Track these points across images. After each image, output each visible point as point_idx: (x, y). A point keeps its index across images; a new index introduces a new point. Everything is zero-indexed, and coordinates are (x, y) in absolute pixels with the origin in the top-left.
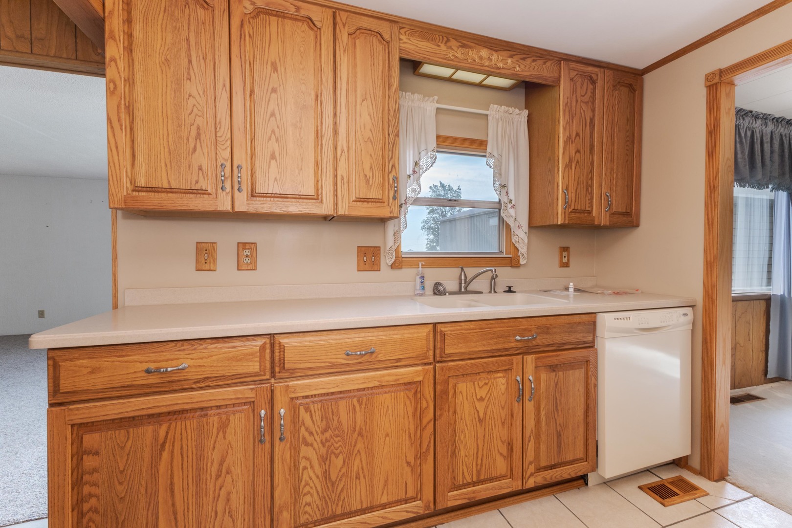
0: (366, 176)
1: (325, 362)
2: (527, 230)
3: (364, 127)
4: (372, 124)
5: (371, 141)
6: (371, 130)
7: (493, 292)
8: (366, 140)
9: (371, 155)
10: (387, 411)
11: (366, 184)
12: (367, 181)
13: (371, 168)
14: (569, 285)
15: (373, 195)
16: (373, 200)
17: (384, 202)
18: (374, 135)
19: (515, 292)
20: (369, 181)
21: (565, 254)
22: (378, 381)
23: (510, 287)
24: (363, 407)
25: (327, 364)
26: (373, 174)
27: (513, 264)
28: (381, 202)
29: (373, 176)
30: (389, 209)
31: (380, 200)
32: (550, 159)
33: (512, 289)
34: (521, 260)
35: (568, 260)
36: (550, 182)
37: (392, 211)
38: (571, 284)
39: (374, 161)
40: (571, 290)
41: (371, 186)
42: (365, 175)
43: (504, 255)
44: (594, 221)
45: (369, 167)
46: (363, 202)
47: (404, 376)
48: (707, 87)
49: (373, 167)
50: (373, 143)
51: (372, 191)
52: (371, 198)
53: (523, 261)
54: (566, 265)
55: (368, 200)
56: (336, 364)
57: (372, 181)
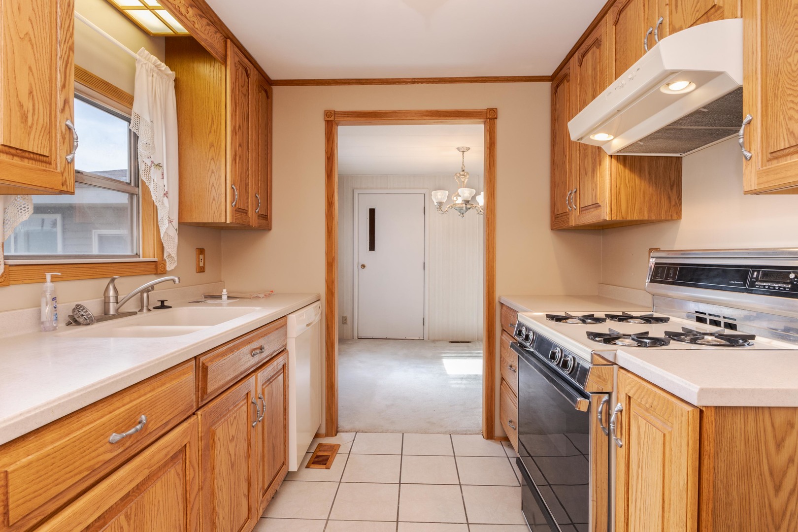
0: (21, 106)
1: (80, 473)
2: (176, 226)
3: (19, 8)
4: (33, 10)
5: (30, 40)
6: (30, 20)
7: (145, 310)
8: (22, 36)
9: (30, 68)
10: (158, 510)
11: (22, 122)
12: (24, 118)
13: (31, 93)
14: (222, 291)
15: (32, 146)
16: (32, 155)
17: (50, 163)
18: (36, 33)
19: (170, 307)
20: (27, 117)
21: (201, 257)
22: (148, 468)
23: (162, 302)
24: (132, 522)
25: (86, 473)
26: (34, 105)
27: (159, 271)
28: (45, 162)
29: (34, 110)
30: (61, 178)
31: (45, 159)
32: (212, 145)
33: (166, 304)
34: (168, 264)
35: (204, 264)
36: (213, 172)
37: (66, 181)
38: (225, 290)
39: (36, 81)
40: (225, 297)
41: (31, 127)
42: (20, 102)
43: (141, 259)
44: (249, 222)
45: (27, 92)
46: (13, 155)
47: (173, 445)
48: (325, 121)
49: (34, 93)
50: (35, 47)
51: (32, 136)
52: (31, 150)
53: (170, 267)
54: (201, 270)
55: (23, 154)
56: (97, 466)
57: (33, 120)
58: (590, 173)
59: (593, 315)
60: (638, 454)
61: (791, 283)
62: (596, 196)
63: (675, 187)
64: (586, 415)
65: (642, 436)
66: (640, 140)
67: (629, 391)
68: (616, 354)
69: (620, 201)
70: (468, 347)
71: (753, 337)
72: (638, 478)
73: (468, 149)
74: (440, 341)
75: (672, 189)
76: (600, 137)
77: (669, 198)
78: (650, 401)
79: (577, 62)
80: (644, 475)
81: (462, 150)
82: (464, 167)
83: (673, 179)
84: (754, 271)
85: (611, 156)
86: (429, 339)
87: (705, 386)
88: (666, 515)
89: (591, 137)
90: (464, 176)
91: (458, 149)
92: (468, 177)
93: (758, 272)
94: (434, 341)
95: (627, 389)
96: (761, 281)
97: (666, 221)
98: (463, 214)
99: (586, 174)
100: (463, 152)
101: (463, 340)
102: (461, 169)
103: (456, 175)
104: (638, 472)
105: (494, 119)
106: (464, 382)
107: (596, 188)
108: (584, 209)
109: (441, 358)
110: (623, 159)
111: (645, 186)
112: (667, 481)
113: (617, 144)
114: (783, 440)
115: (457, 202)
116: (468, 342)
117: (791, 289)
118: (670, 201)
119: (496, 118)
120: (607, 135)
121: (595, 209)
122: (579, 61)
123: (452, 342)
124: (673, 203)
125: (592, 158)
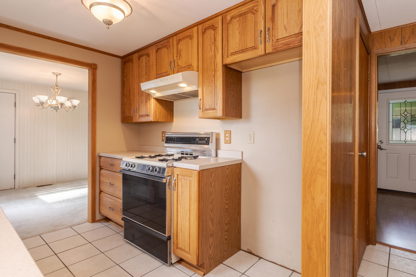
58: (144, 102)
59: (151, 156)
60: (182, 190)
61: (206, 141)
62: (147, 112)
63: (172, 112)
64: (165, 183)
65: (183, 184)
66: (166, 96)
67: (178, 173)
68: (173, 164)
69: (156, 115)
70: (52, 187)
71: (198, 156)
72: (182, 196)
73: (60, 74)
74: (29, 187)
75: (171, 112)
76: (153, 91)
77: (170, 115)
78: (185, 173)
79: (137, 57)
80: (184, 195)
81: (57, 74)
82: (58, 84)
83: (171, 108)
84: (197, 138)
85: (154, 98)
86: (19, 188)
87: (200, 165)
88: (191, 201)
89: (150, 91)
90: (58, 89)
91: (54, 73)
92: (60, 90)
93: (198, 138)
94: (24, 188)
95: (177, 173)
96: (199, 141)
97: (169, 122)
98: (57, 110)
99: (142, 102)
100: (57, 75)
101: (46, 184)
102: (55, 85)
103: (52, 87)
104: (182, 195)
105: (95, 69)
106: (63, 204)
107: (148, 109)
108: (140, 116)
109: (36, 196)
110: (158, 100)
111: (164, 110)
112: (191, 192)
113: (158, 95)
114: (212, 175)
115: (52, 103)
116: (51, 185)
117: (206, 143)
118: (171, 116)
119: (96, 69)
120: (155, 91)
121: (147, 116)
122: (138, 57)
123: (38, 187)
124: (171, 117)
125: (145, 97)
